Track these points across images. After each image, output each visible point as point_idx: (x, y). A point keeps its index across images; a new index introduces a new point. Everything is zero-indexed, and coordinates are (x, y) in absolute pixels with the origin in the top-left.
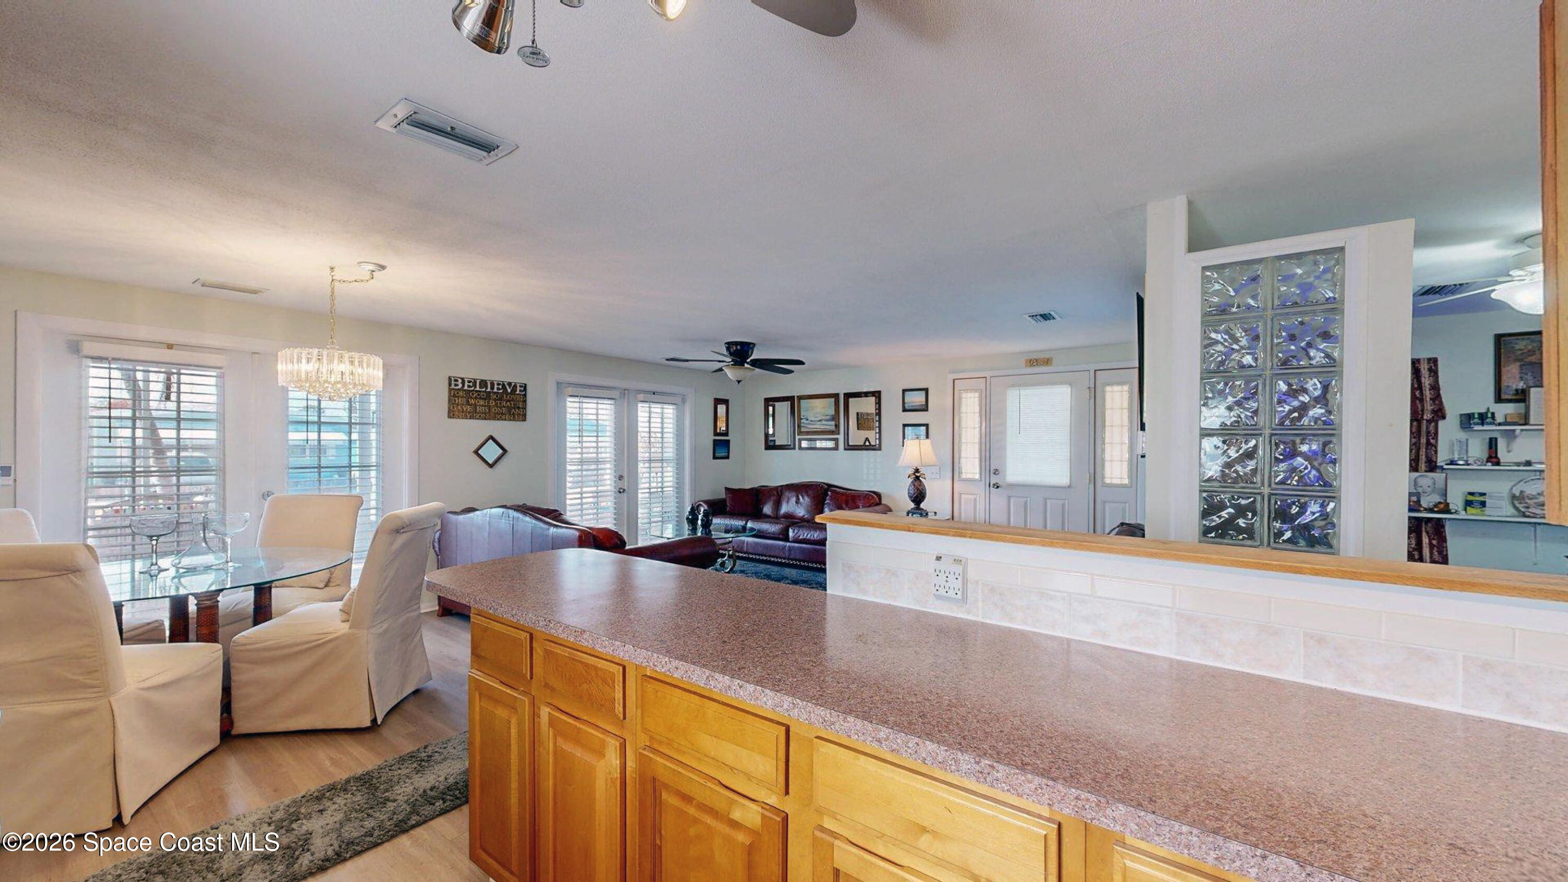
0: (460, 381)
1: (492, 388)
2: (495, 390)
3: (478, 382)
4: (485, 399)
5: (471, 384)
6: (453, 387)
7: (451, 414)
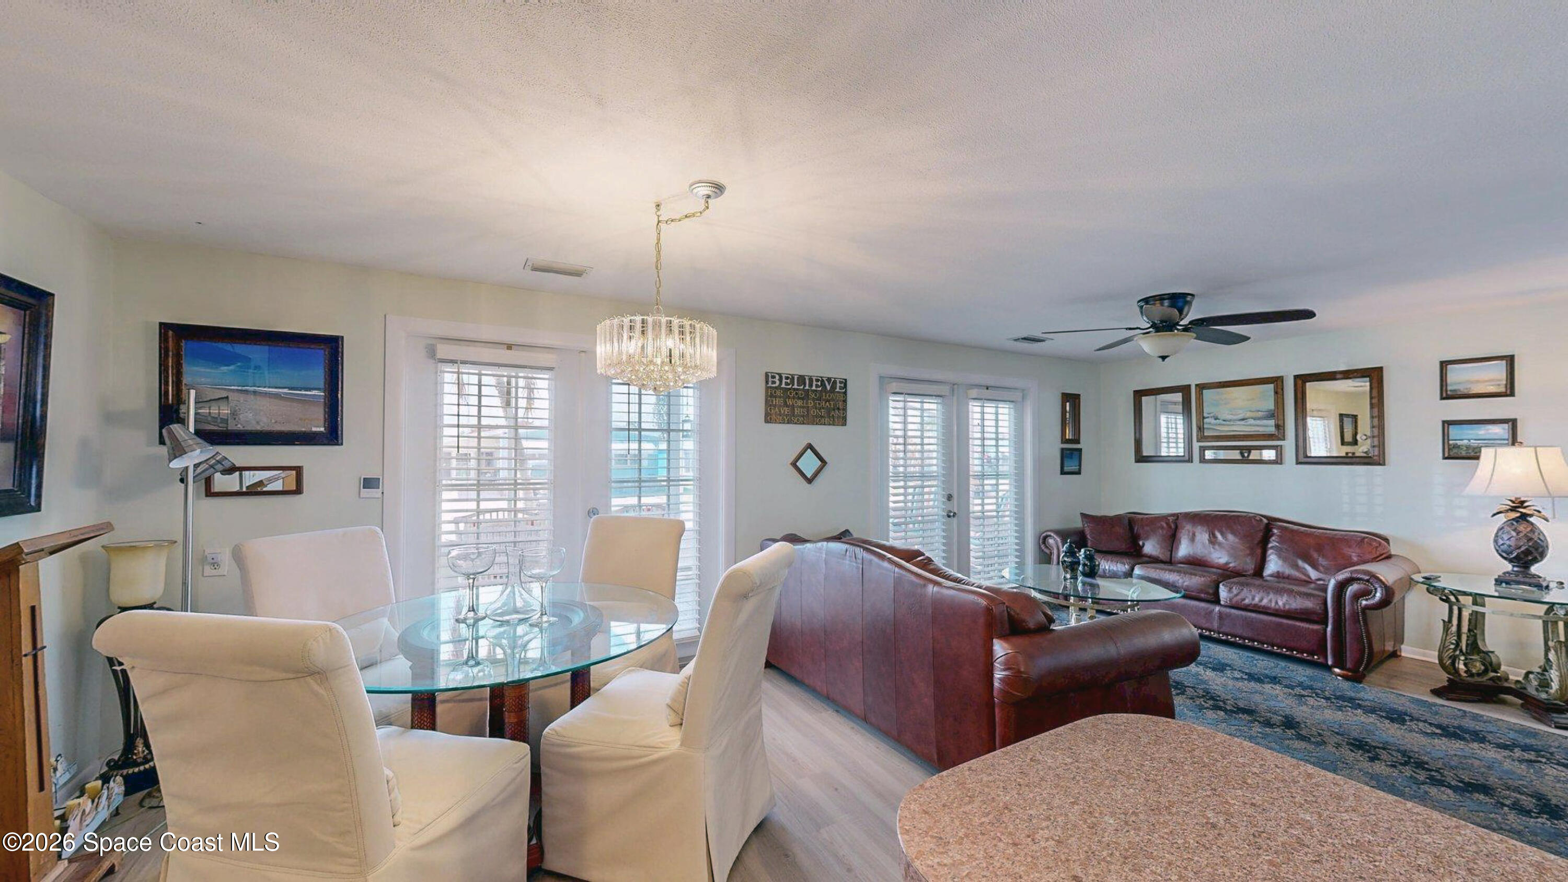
0: (777, 377)
1: (811, 385)
2: (814, 388)
3: (796, 377)
4: (803, 399)
5: (788, 381)
6: (770, 384)
7: (768, 419)
